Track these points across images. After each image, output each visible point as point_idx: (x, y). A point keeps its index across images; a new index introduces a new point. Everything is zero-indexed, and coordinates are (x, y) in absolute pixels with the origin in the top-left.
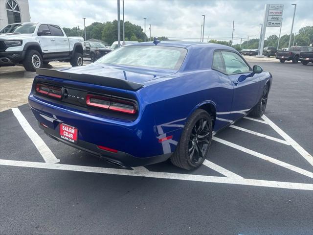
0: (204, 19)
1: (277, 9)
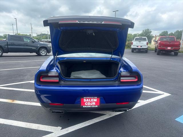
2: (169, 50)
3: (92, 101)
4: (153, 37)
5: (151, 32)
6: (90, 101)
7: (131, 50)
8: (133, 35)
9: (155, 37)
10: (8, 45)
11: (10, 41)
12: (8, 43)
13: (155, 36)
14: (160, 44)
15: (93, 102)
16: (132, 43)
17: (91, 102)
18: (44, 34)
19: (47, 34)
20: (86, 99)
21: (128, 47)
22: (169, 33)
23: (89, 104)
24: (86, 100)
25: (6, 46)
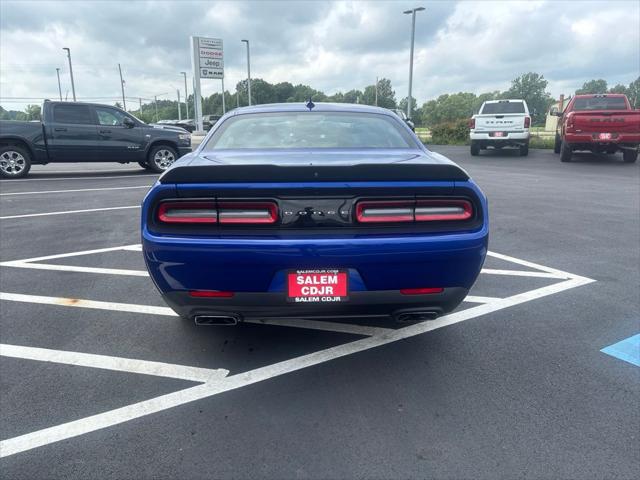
0: (69, 56)
1: (211, 46)
2: (605, 142)
3: (322, 282)
4: (554, 102)
5: (544, 85)
6: (315, 282)
7: (469, 148)
8: (478, 96)
9: (558, 102)
10: (45, 136)
11: (53, 124)
12: (48, 131)
13: (557, 99)
14: (572, 121)
15: (325, 285)
16: (472, 124)
17: (319, 287)
18: (165, 103)
19: (175, 103)
20: (305, 276)
21: (458, 138)
22: (609, 88)
23: (314, 291)
24: (305, 279)
25: (40, 140)
